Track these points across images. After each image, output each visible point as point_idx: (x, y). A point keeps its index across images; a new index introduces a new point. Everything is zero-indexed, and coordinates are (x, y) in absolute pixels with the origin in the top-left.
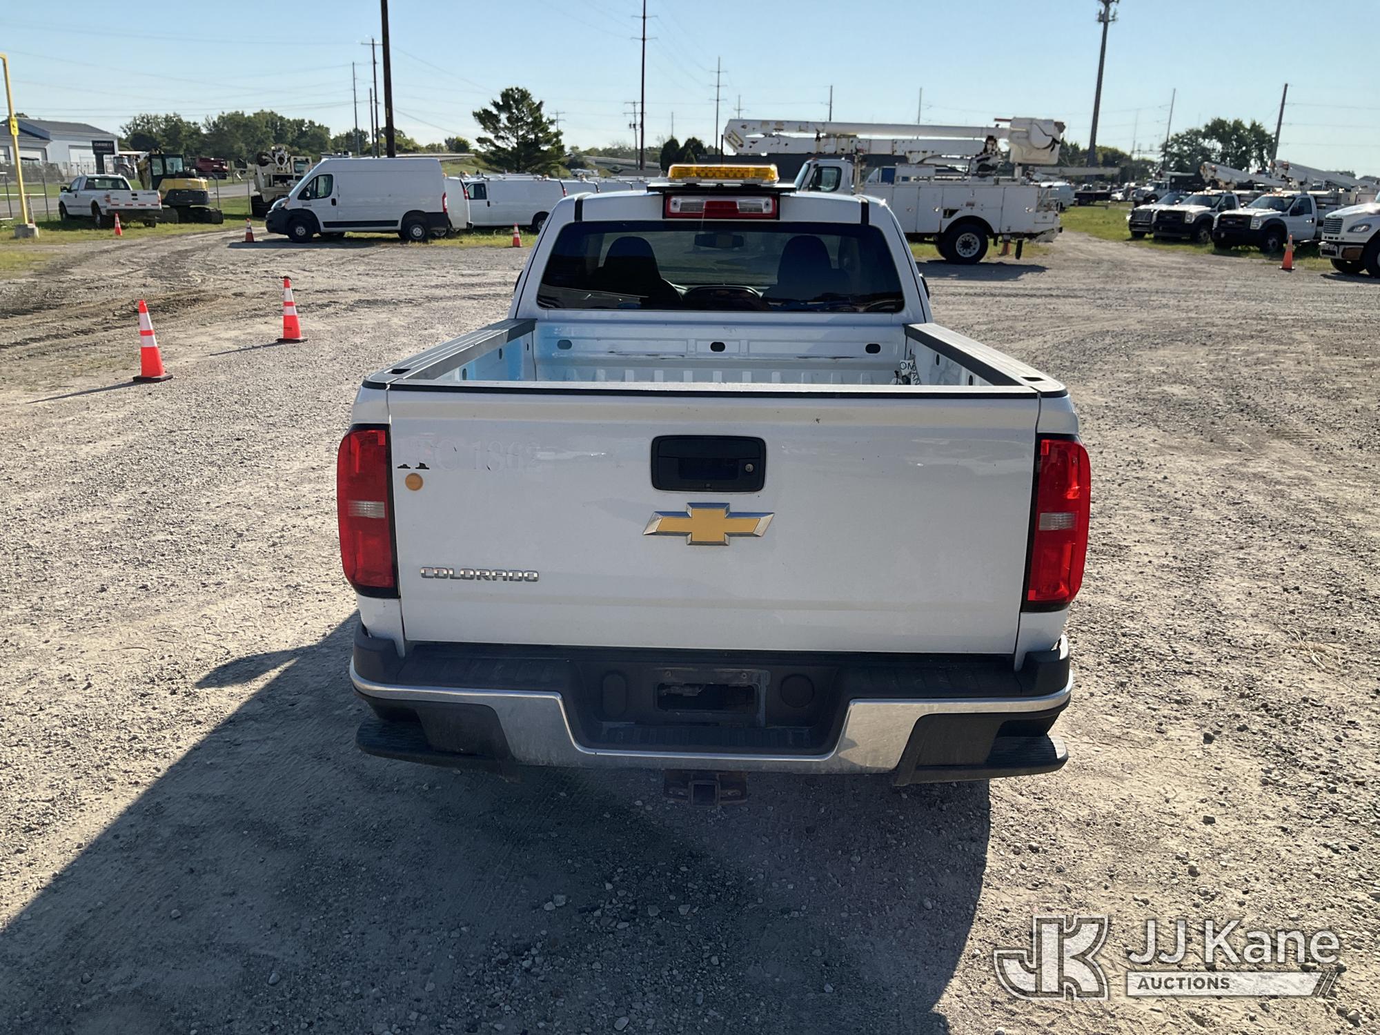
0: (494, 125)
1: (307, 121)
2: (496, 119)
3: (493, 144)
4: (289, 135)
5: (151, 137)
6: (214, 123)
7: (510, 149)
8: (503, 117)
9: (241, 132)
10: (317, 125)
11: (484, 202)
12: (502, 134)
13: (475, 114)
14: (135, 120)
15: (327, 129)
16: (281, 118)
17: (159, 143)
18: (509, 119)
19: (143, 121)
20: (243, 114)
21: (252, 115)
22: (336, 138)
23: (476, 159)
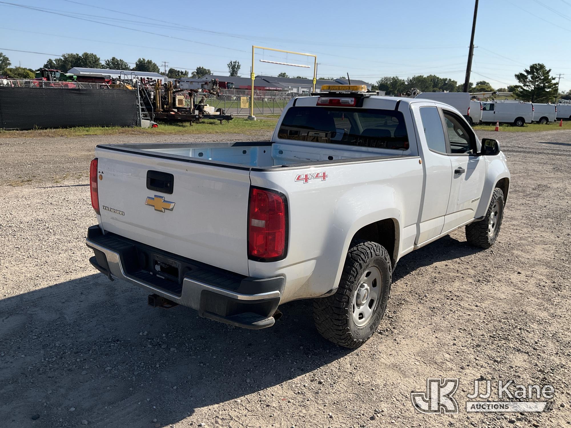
0: (524, 80)
1: (448, 79)
2: (526, 77)
3: (522, 88)
4: (440, 85)
5: (387, 85)
6: (411, 80)
7: (530, 90)
8: (529, 77)
9: (420, 83)
10: (452, 80)
11: (493, 112)
12: (528, 84)
13: (516, 76)
14: (382, 79)
15: (456, 82)
16: (438, 78)
17: (389, 88)
18: (532, 77)
19: (385, 80)
20: (423, 77)
21: (426, 77)
22: (459, 86)
23: (513, 94)
